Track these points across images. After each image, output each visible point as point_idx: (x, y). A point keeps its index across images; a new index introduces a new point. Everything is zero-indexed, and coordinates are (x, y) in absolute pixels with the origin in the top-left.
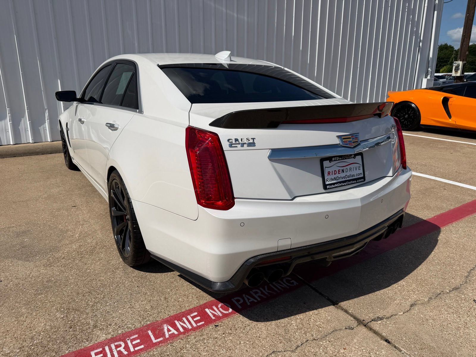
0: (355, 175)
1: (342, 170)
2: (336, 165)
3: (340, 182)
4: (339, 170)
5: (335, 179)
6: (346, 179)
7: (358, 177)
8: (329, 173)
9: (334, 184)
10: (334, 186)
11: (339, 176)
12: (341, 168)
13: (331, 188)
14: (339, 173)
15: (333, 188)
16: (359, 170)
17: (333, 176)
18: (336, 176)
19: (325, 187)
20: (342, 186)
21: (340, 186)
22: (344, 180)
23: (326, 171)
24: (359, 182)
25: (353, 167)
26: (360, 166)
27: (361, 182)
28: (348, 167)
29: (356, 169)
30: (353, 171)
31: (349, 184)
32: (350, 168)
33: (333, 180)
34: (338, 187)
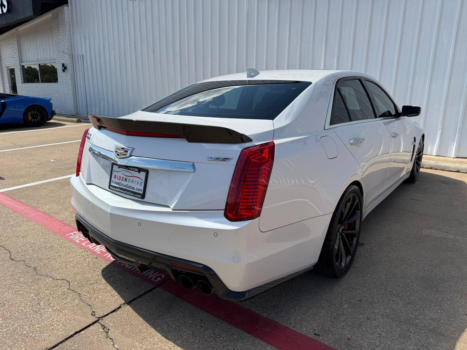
0: (135, 189)
1: (126, 178)
2: (122, 172)
3: (121, 189)
4: (123, 177)
5: (118, 184)
6: (126, 188)
7: (137, 191)
8: (115, 177)
9: (116, 187)
10: (115, 189)
11: (122, 182)
12: (125, 177)
13: (113, 190)
14: (122, 180)
15: (114, 190)
16: (140, 185)
17: (117, 181)
18: (119, 181)
19: (110, 185)
20: (120, 192)
21: (119, 192)
22: (124, 188)
23: (114, 174)
24: (136, 197)
25: (136, 181)
26: (142, 182)
27: (138, 197)
28: (131, 178)
29: (137, 184)
30: (135, 184)
31: (127, 194)
32: (132, 180)
33: (116, 183)
34: (118, 191)
